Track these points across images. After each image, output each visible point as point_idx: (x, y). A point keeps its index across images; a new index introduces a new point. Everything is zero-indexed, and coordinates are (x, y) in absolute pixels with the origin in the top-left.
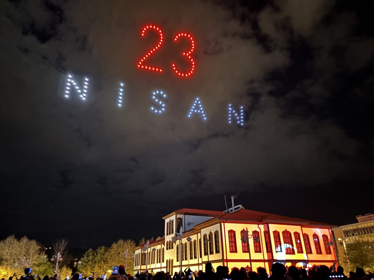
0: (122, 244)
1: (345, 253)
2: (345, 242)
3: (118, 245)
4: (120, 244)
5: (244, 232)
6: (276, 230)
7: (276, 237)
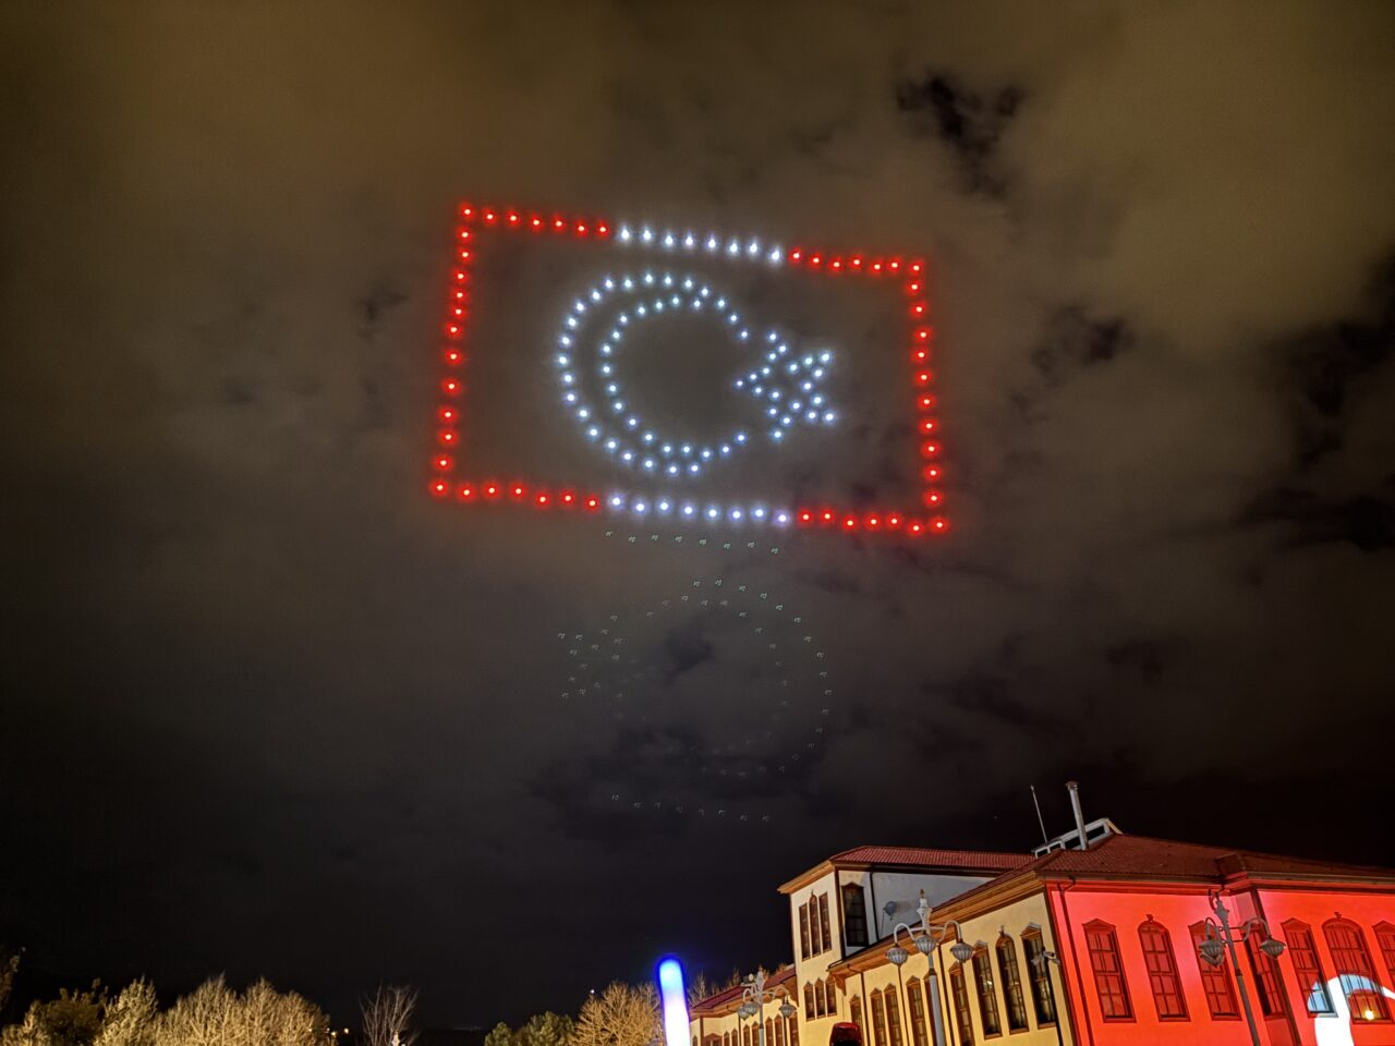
0: (623, 1002)
3: (607, 1005)
4: (614, 1004)
5: (1152, 929)
6: (1293, 918)
7: (1299, 949)
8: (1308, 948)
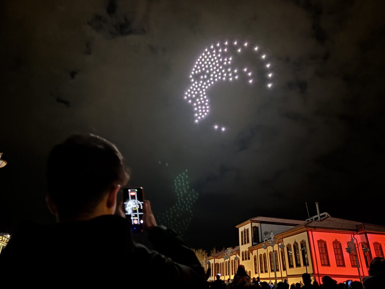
5: (337, 243)
6: (376, 242)
7: (377, 250)
8: (380, 250)
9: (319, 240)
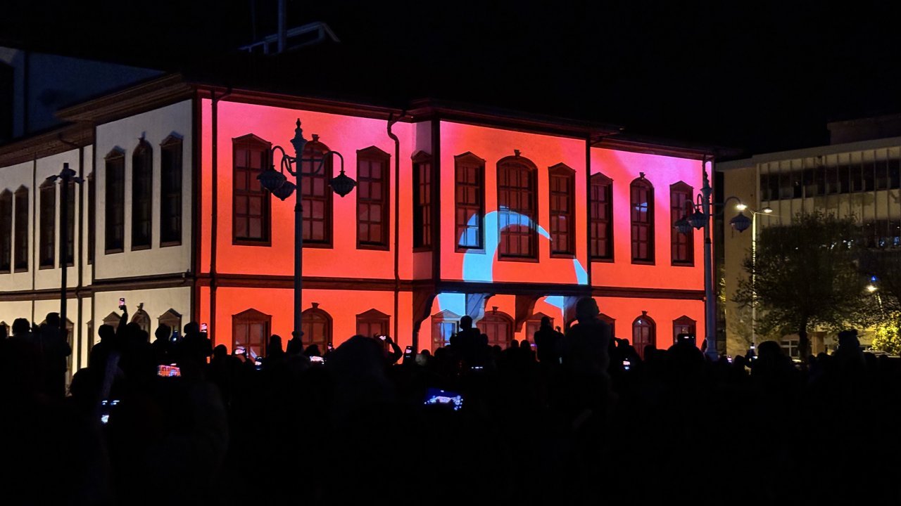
1: (749, 264)
2: (759, 219)
5: (316, 151)
6: (469, 153)
7: (466, 184)
8: (476, 185)
9: (237, 139)
